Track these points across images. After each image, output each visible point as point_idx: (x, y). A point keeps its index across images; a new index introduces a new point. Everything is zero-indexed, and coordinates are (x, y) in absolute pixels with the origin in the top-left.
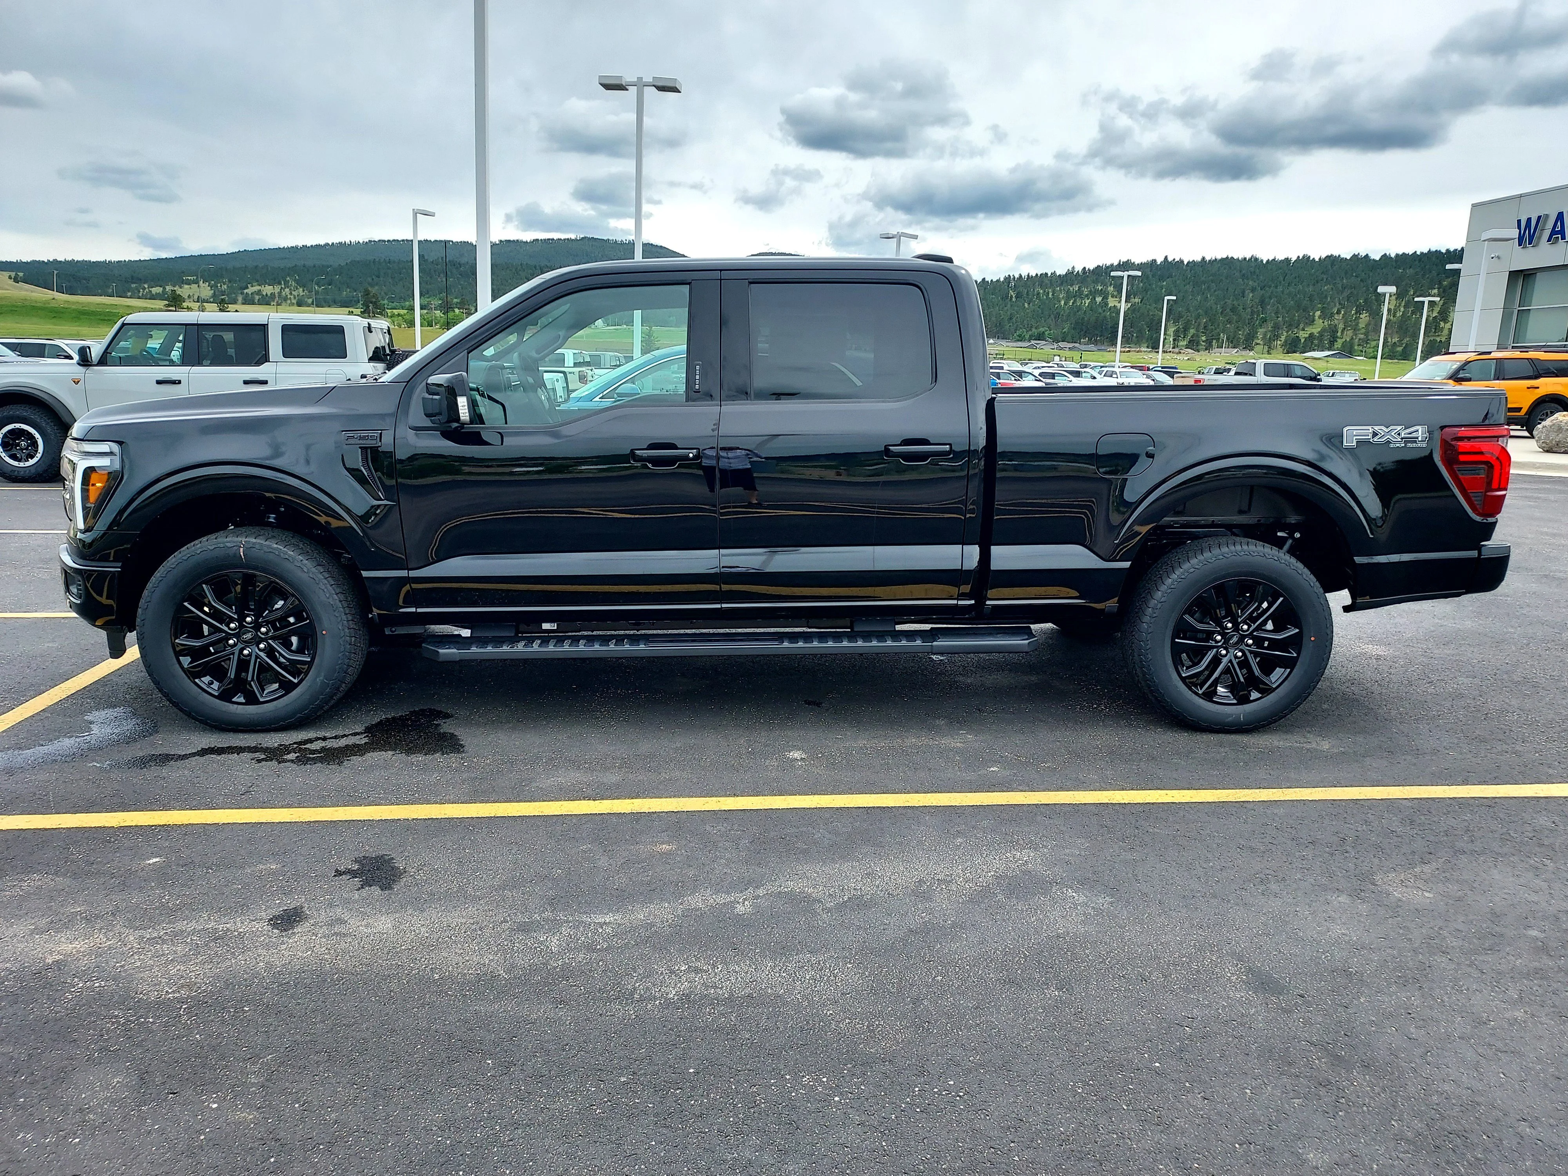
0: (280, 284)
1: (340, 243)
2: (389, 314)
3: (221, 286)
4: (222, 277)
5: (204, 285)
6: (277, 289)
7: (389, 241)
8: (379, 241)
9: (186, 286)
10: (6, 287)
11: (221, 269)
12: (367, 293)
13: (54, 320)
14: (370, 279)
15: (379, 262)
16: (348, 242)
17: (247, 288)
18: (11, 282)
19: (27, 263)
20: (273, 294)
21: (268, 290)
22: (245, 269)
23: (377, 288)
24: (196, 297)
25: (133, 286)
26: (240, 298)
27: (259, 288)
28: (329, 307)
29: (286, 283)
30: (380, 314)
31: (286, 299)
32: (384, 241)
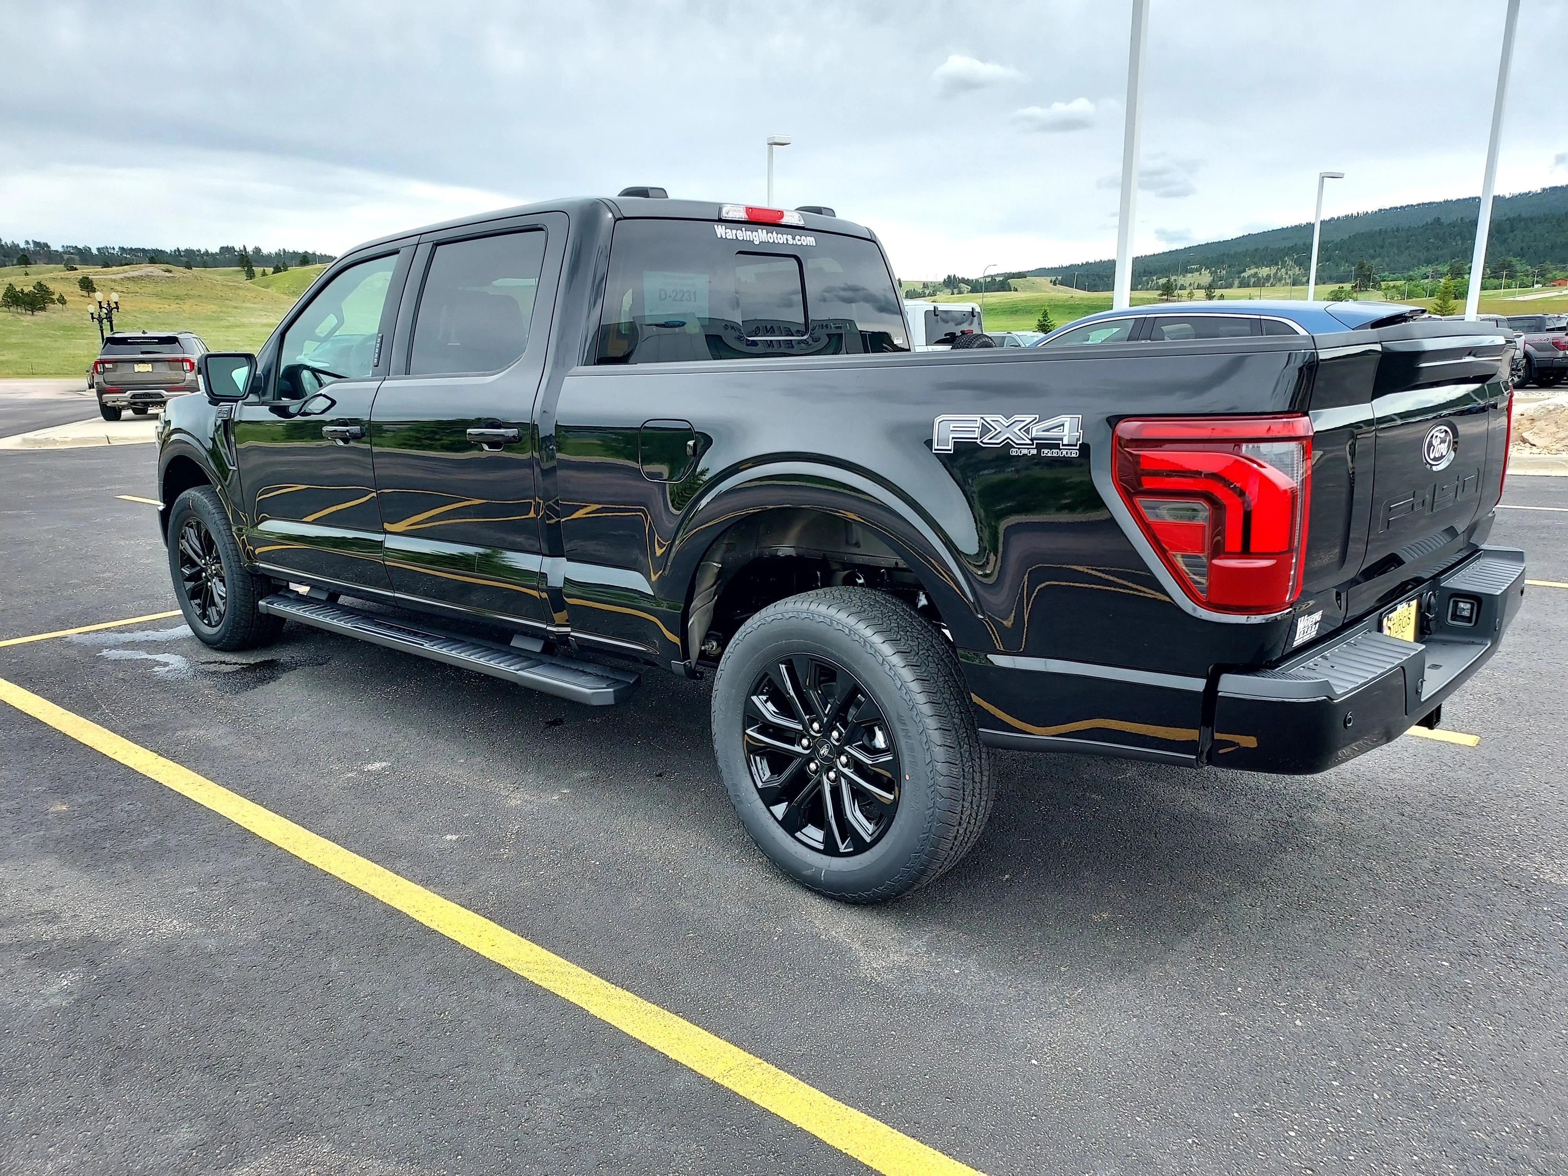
0: (1278, 265)
1: (1347, 216)
2: (1383, 287)
3: (1220, 272)
4: (1223, 263)
5: (1205, 272)
6: (1273, 270)
7: (1401, 207)
8: (1391, 208)
9: (1189, 275)
10: (1047, 290)
11: (1223, 255)
12: (1361, 266)
13: (1069, 316)
14: (1372, 251)
15: (1386, 232)
16: (1355, 214)
17: (1244, 271)
18: (1051, 285)
19: (1066, 267)
20: (1269, 276)
21: (1264, 271)
22: (1245, 254)
23: (1378, 260)
24: (1196, 285)
25: (1144, 279)
26: (1236, 282)
27: (1255, 270)
28: (1324, 284)
29: (1284, 262)
30: (1374, 287)
31: (1280, 280)
32: (1396, 208)
